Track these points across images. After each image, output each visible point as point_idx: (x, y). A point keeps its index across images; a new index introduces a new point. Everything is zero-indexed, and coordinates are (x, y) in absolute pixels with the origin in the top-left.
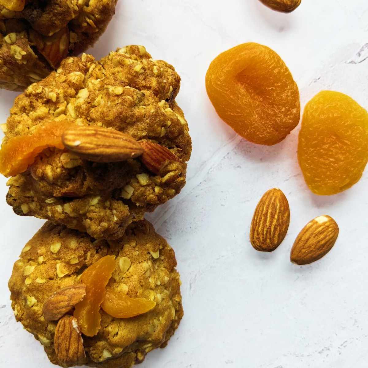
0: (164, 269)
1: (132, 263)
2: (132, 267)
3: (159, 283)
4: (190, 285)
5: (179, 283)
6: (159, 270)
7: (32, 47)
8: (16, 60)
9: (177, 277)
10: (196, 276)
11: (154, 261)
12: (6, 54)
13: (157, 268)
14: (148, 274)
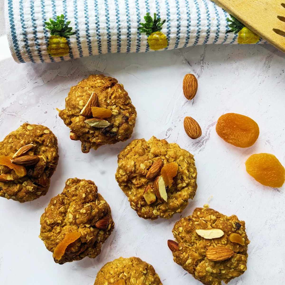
0: (150, 275)
1: (137, 279)
2: (137, 281)
3: (150, 283)
4: (136, 254)
5: (159, 278)
6: (149, 277)
7: (34, 184)
8: (30, 191)
9: (157, 276)
10: (137, 249)
11: (145, 274)
12: (26, 190)
13: (147, 276)
14: (144, 282)
